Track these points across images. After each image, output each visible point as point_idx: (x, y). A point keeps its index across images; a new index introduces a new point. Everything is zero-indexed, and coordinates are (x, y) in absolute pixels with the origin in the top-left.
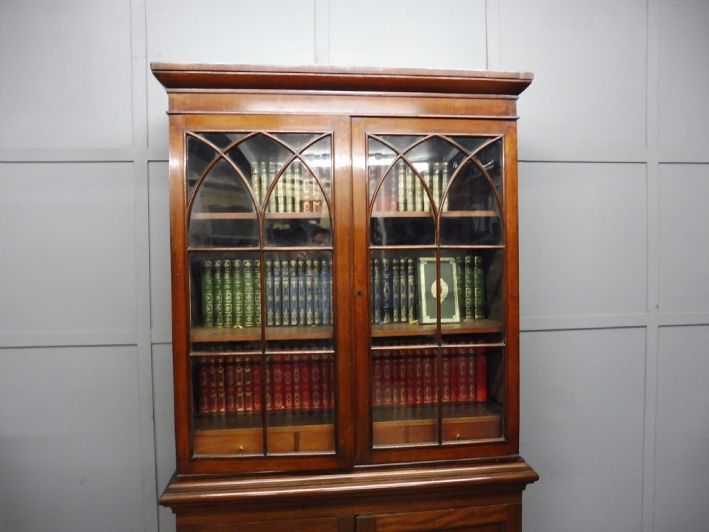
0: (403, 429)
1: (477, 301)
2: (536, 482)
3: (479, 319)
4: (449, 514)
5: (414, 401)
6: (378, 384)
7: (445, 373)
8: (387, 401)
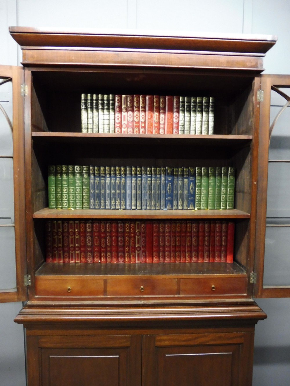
0: (176, 280)
1: (229, 197)
2: (265, 320)
3: (229, 209)
4: (205, 336)
5: (185, 260)
6: (161, 249)
7: (206, 243)
8: (167, 260)
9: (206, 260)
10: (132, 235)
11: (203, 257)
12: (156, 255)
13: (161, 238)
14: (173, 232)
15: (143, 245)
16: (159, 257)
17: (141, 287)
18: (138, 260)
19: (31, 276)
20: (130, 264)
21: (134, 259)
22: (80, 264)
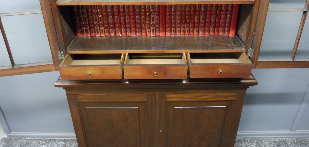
2: (255, 85)
4: (205, 95)
5: (193, 34)
6: (173, 25)
7: (213, 20)
8: (178, 34)
9: (212, 34)
10: (147, 14)
11: (209, 31)
12: (168, 30)
13: (173, 16)
14: (183, 11)
15: (157, 22)
16: (171, 32)
17: (154, 73)
18: (153, 34)
19: (63, 52)
20: (146, 38)
21: (150, 33)
22: (104, 38)
